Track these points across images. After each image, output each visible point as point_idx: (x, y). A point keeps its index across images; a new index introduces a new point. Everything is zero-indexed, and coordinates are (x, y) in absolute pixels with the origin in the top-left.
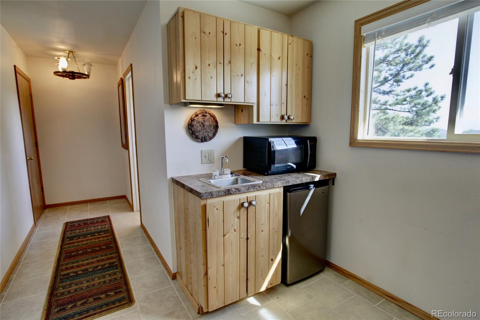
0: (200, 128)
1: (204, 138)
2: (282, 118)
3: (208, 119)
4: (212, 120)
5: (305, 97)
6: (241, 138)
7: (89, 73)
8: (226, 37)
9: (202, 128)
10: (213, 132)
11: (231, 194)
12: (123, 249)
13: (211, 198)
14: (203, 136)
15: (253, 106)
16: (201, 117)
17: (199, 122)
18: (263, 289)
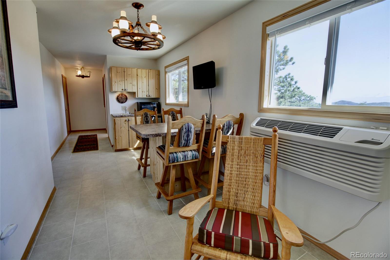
0: (121, 99)
1: (122, 102)
2: (147, 96)
3: (123, 96)
4: (125, 96)
5: (157, 89)
6: (136, 102)
7: (90, 75)
8: (125, 73)
10: (125, 100)
11: (123, 117)
12: (99, 142)
13: (116, 117)
15: (136, 92)
16: (121, 95)
17: (120, 97)
18: (135, 147)
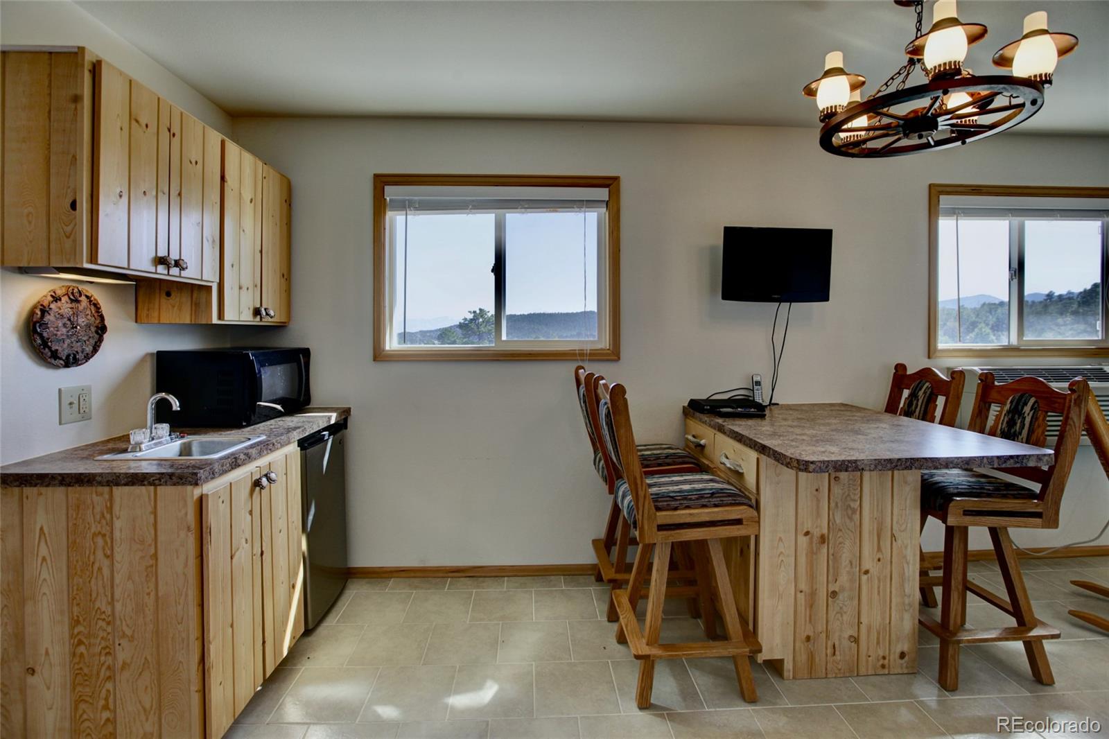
0: (64, 330)
1: (75, 356)
2: (257, 312)
3: (84, 308)
4: (93, 312)
5: (283, 276)
6: (147, 355)
8: (174, 141)
9: (68, 332)
10: (92, 342)
13: (213, 478)
14: (70, 352)
15: (211, 287)
16: (67, 303)
